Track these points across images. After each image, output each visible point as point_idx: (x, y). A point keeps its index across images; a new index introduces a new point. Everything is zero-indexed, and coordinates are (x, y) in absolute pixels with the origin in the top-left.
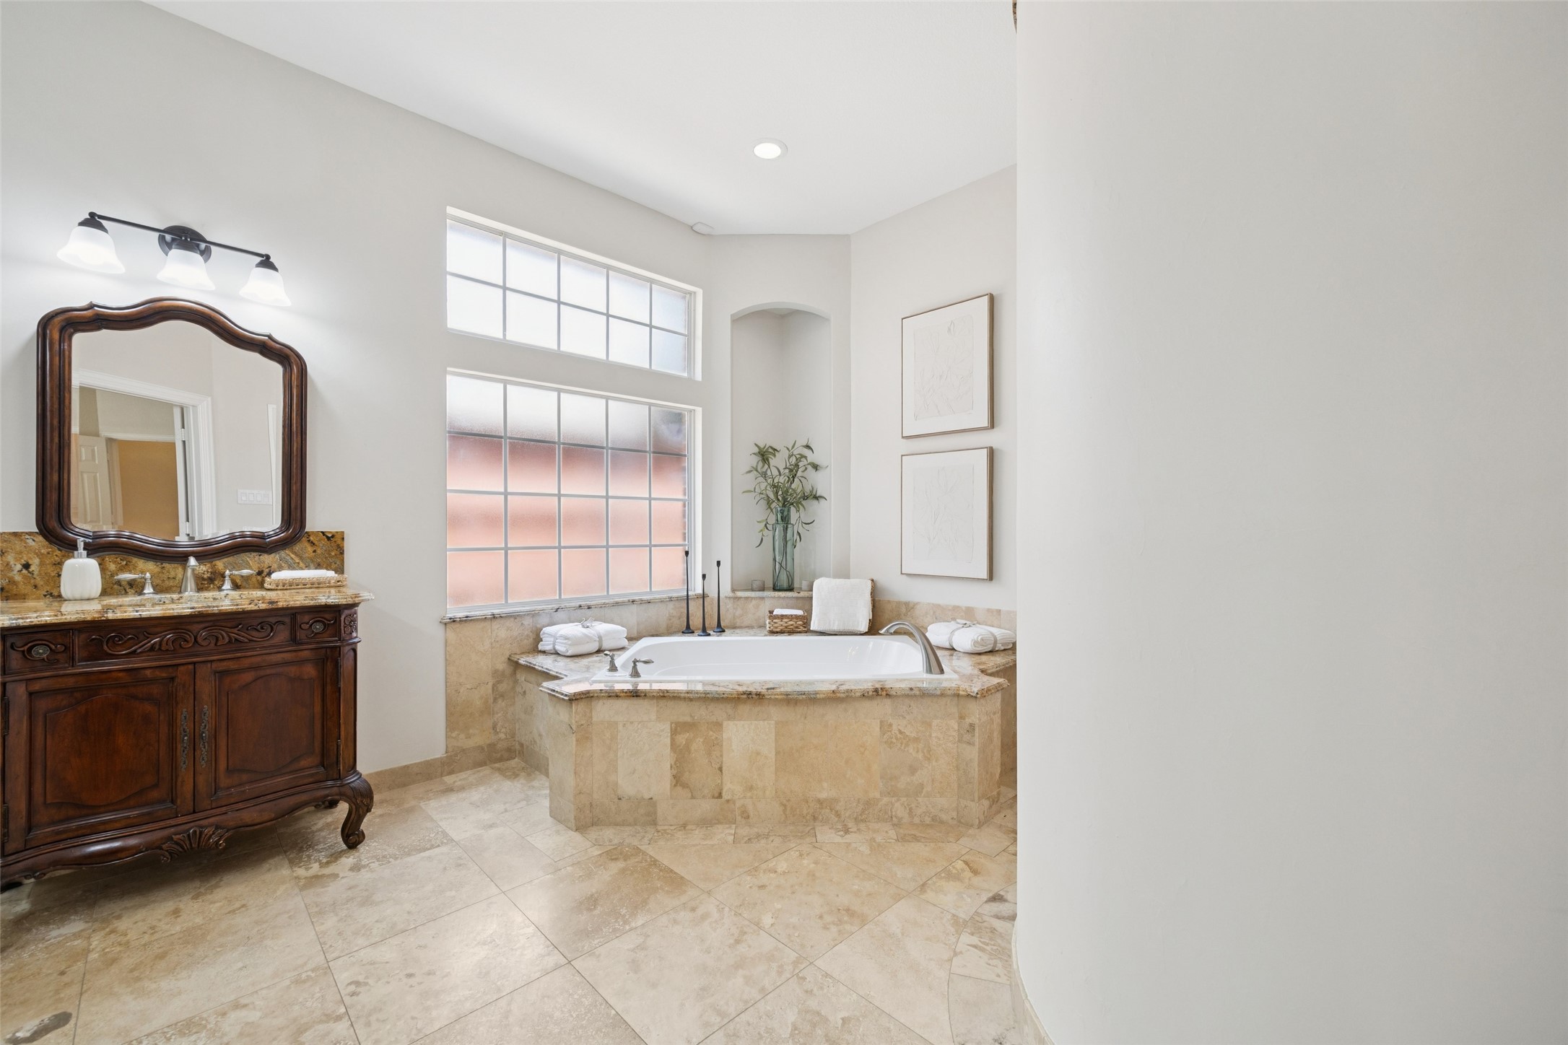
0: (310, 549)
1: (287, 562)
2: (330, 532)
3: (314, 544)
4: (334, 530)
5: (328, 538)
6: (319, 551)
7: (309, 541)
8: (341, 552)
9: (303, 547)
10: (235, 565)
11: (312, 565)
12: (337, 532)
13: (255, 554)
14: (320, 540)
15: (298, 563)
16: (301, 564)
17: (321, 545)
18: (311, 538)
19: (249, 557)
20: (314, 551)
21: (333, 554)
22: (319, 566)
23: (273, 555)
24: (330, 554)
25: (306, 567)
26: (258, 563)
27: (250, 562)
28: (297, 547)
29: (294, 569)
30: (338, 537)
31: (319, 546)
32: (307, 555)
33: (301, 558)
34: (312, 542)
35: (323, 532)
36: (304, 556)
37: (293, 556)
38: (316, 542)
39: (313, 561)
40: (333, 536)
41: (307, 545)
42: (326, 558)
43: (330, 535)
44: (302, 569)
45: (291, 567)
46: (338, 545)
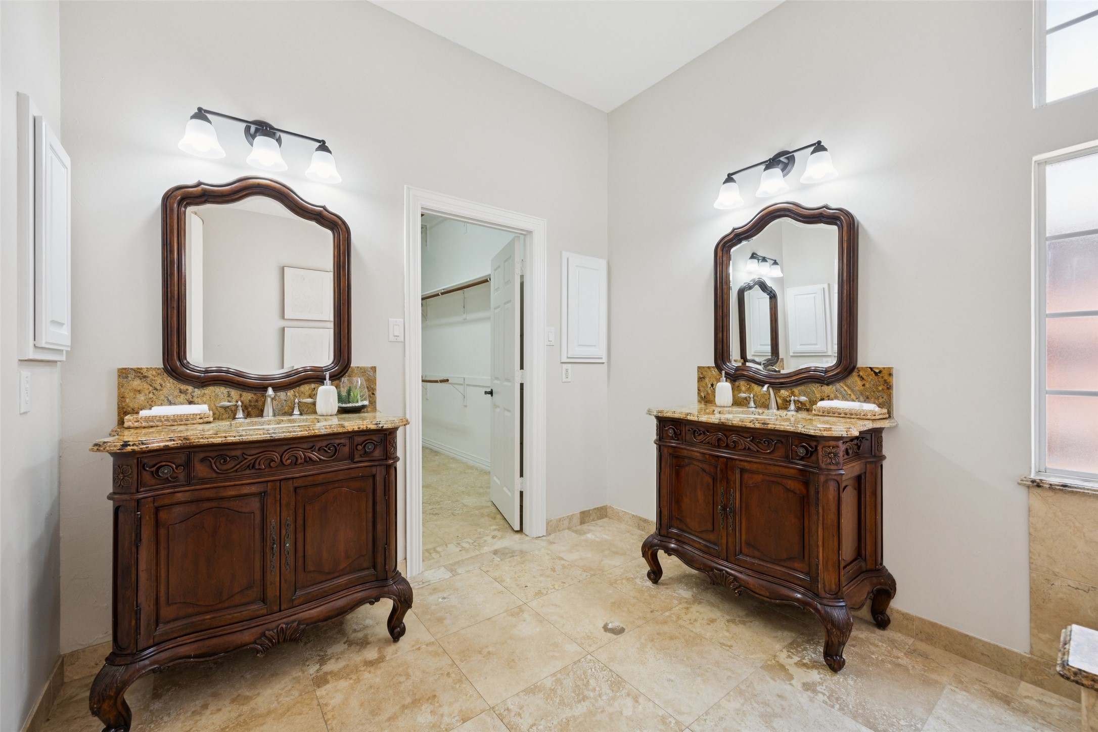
0: (860, 383)
1: (841, 393)
2: (877, 368)
3: (863, 379)
4: (881, 366)
5: (876, 374)
6: (867, 385)
7: (859, 375)
8: (889, 387)
9: (854, 379)
10: (805, 393)
11: (861, 399)
12: (884, 368)
13: (818, 385)
14: (868, 375)
15: (850, 395)
16: (853, 396)
17: (870, 380)
18: (861, 373)
19: (814, 387)
20: (864, 385)
21: (880, 388)
22: (867, 399)
23: (831, 387)
24: (878, 389)
25: (857, 399)
26: (821, 392)
27: (815, 391)
28: (850, 381)
29: (847, 400)
30: (885, 373)
31: (867, 381)
32: (857, 388)
33: (852, 391)
34: (861, 377)
35: (871, 368)
36: (854, 389)
37: (846, 388)
38: (865, 377)
39: (862, 394)
40: (880, 372)
41: (857, 379)
42: (874, 392)
43: (877, 371)
44: (853, 401)
45: (844, 398)
46: (885, 380)
